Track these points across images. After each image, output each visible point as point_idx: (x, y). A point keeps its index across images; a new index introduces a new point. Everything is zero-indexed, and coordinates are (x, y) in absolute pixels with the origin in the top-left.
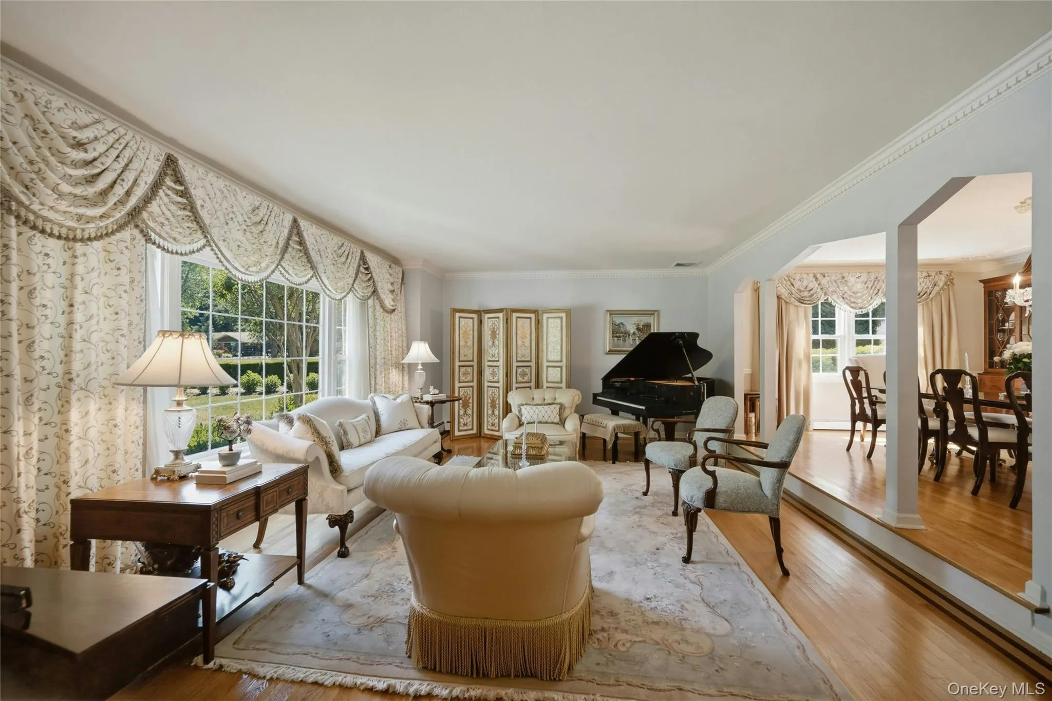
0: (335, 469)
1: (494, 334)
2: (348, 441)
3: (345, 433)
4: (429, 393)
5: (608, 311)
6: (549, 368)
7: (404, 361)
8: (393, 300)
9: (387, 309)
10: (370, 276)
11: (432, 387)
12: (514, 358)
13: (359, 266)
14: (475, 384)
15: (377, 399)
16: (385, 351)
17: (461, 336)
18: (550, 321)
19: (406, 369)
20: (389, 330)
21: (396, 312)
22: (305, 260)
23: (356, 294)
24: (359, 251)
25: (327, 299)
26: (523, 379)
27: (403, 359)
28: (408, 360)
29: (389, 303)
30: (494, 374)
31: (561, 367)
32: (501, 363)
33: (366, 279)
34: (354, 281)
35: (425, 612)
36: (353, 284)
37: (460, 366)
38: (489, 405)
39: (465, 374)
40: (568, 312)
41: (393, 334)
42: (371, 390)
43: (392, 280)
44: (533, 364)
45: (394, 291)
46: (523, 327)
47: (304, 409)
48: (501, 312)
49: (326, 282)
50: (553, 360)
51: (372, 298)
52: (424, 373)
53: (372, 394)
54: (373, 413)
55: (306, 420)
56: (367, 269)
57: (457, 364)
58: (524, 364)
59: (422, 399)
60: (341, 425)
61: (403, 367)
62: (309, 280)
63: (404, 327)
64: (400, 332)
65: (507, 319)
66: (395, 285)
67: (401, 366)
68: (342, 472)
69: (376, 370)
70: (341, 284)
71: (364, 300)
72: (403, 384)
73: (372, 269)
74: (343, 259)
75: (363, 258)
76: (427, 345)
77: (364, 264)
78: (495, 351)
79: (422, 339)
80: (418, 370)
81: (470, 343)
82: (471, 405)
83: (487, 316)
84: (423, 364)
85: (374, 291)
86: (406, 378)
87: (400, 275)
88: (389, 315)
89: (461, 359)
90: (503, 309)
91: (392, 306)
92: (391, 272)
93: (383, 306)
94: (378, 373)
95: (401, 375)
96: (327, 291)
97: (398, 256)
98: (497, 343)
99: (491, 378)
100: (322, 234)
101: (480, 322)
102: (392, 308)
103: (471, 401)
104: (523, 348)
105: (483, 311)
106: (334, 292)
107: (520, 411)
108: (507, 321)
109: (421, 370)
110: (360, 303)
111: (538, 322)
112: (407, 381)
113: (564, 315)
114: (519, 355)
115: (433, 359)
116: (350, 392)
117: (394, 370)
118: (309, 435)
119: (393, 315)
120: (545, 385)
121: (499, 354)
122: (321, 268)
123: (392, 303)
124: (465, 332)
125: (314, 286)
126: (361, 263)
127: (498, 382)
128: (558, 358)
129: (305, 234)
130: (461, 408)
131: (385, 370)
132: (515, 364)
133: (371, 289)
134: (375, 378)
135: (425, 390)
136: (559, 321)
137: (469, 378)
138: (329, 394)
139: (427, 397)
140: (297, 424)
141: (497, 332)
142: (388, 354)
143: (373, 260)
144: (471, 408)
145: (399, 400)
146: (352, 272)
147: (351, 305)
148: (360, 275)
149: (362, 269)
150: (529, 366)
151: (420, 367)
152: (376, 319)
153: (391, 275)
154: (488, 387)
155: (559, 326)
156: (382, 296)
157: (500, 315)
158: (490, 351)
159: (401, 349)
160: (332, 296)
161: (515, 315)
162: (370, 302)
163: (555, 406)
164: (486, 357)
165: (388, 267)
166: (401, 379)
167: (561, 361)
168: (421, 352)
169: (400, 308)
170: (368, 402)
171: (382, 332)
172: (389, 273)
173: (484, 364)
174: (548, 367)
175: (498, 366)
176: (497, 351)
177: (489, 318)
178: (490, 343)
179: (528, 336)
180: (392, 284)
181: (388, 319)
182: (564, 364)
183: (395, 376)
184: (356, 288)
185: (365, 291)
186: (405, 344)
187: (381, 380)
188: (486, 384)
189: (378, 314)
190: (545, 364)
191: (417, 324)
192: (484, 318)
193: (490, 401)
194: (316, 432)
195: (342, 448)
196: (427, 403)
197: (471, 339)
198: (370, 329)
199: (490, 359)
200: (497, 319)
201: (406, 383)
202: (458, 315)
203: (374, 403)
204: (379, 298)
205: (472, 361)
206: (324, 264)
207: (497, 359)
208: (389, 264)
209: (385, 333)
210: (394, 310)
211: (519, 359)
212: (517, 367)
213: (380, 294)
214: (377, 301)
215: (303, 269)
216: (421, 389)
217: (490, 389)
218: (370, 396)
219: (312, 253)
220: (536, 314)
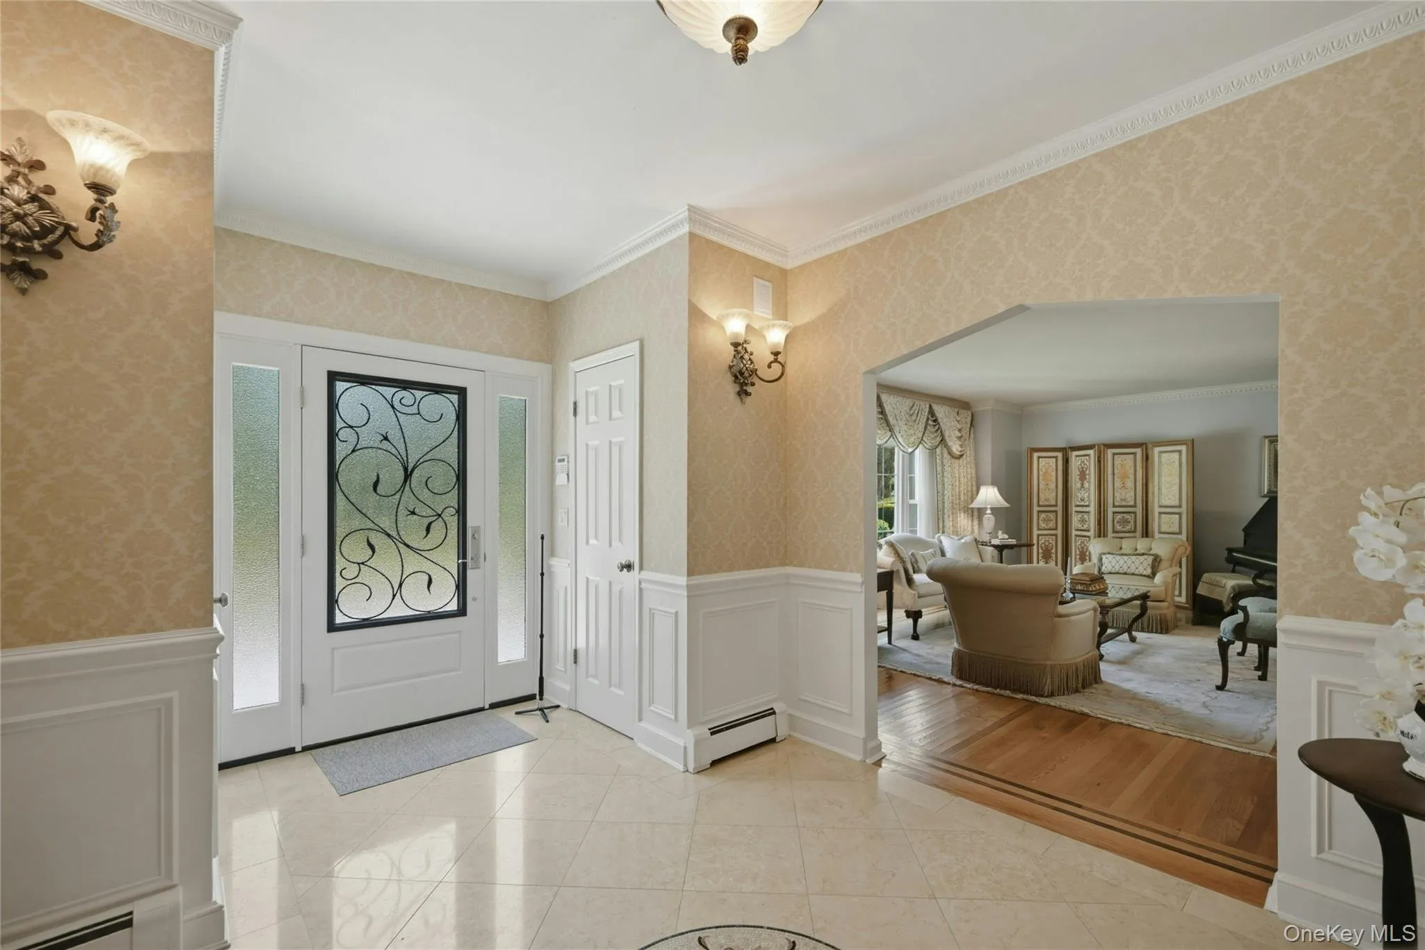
0: (910, 581)
1: (1083, 476)
2: (918, 567)
3: (916, 561)
4: (997, 537)
5: (1266, 437)
6: (1163, 515)
7: (971, 506)
8: (961, 446)
9: (954, 455)
10: (937, 426)
11: (1000, 532)
12: (1110, 501)
13: (928, 419)
14: (1059, 532)
15: (943, 538)
16: (952, 496)
17: (1041, 478)
18: (1164, 456)
19: (976, 514)
20: (957, 476)
21: (964, 456)
22: (885, 425)
23: (926, 445)
24: (928, 406)
25: (901, 452)
26: (1123, 527)
27: (972, 502)
28: (975, 504)
29: (956, 449)
30: (1083, 521)
31: (1180, 514)
32: (1092, 509)
33: (934, 430)
34: (924, 434)
35: (961, 649)
36: (923, 437)
37: (1039, 512)
38: (1078, 557)
39: (1044, 520)
40: (1191, 444)
41: (962, 479)
42: (939, 529)
43: (959, 427)
44: (1139, 510)
45: (961, 436)
46: (1124, 465)
47: (889, 537)
48: (1092, 449)
49: (900, 440)
50: (1168, 505)
51: (940, 446)
52: (994, 518)
53: (939, 534)
54: (939, 551)
55: (891, 545)
56: (935, 421)
57: (1036, 509)
58: (1126, 510)
59: (990, 542)
60: (913, 554)
61: (972, 512)
62: (888, 440)
63: (974, 471)
64: (969, 476)
65: (1099, 457)
66: (963, 432)
67: (970, 511)
68: (914, 582)
69: (944, 513)
70: (912, 439)
71: (932, 451)
72: (973, 529)
73: (939, 420)
74: (914, 418)
75: (932, 412)
76: (996, 489)
77: (932, 417)
78: (1084, 494)
79: (994, 483)
80: (987, 514)
81: (1053, 486)
82: (1054, 556)
83: (1075, 453)
84: (992, 509)
85: (942, 440)
86: (976, 522)
87: (969, 419)
88: (957, 461)
89: (1041, 503)
90: (1095, 446)
91: (961, 451)
92: (958, 418)
93: (950, 453)
94: (946, 516)
95: (970, 519)
96: (900, 446)
97: (967, 401)
98: (1086, 485)
99: (1080, 526)
100: (898, 401)
101: (1066, 461)
102: (959, 453)
103: (1054, 551)
104: (1123, 491)
105: (1069, 448)
106: (906, 447)
107: (1100, 560)
108: (1100, 461)
109: (990, 514)
110: (929, 453)
111: (1147, 458)
112: (977, 526)
113: (1183, 448)
114: (1118, 499)
115: (1003, 503)
116: (922, 532)
117: (962, 515)
118: (893, 555)
119: (961, 460)
120: (1157, 535)
121: (1089, 497)
122: (896, 430)
123: (960, 449)
124: (1045, 473)
125: (891, 443)
126: (930, 416)
127: (1088, 531)
128: (1176, 503)
129: (885, 405)
130: (1040, 558)
131: (953, 514)
132: (1110, 510)
133: (939, 439)
134: (943, 521)
135: (994, 534)
136: (1176, 456)
137: (1052, 525)
138: (903, 531)
139: (996, 542)
140: (885, 547)
141: (1087, 472)
142: (956, 499)
143: (940, 411)
144: (1054, 558)
145: (963, 541)
146: (922, 427)
147: (920, 456)
148: (929, 427)
149: (930, 422)
150: (1133, 513)
151: (989, 511)
152: (943, 466)
153: (958, 422)
154: (1077, 536)
155: (1177, 462)
156: (950, 444)
157: (1091, 452)
158: (1079, 494)
159: (970, 494)
160: (905, 450)
161: (1110, 452)
162: (938, 450)
163: (1146, 557)
164: (1074, 502)
165: (955, 414)
166: (970, 523)
167: (1180, 506)
168: (990, 495)
169: (969, 453)
170: (936, 540)
171: (950, 477)
172: (956, 420)
173: (1072, 510)
174: (1160, 513)
175: (1088, 512)
176: (1087, 494)
177: (1077, 456)
178: (1079, 485)
179: (1132, 477)
180: (960, 430)
181: (956, 465)
182: (1184, 509)
183: (963, 521)
184: (926, 440)
185: (933, 442)
186: (974, 489)
187: (949, 524)
188: (1074, 533)
189: (945, 461)
190: (1157, 510)
191: (987, 469)
192: (1071, 457)
193: (1078, 552)
194: (897, 553)
195: (914, 573)
196: (994, 546)
197: (1054, 481)
198: (938, 476)
199: (1078, 503)
200: (1087, 458)
201: (976, 527)
202: (1036, 455)
203: (941, 542)
204: (946, 446)
205: (1056, 506)
206: (900, 427)
207: (1087, 504)
208: (957, 410)
209: (953, 478)
210: (962, 455)
211: (1116, 504)
212: (1114, 513)
213: (947, 440)
214: (945, 449)
215: (883, 432)
216: (990, 533)
217: (1078, 538)
218: (937, 536)
219: (891, 419)
220: (1144, 448)
